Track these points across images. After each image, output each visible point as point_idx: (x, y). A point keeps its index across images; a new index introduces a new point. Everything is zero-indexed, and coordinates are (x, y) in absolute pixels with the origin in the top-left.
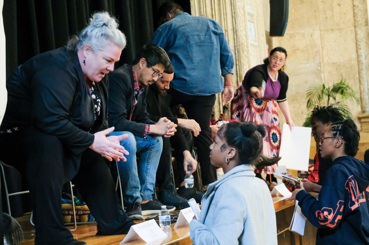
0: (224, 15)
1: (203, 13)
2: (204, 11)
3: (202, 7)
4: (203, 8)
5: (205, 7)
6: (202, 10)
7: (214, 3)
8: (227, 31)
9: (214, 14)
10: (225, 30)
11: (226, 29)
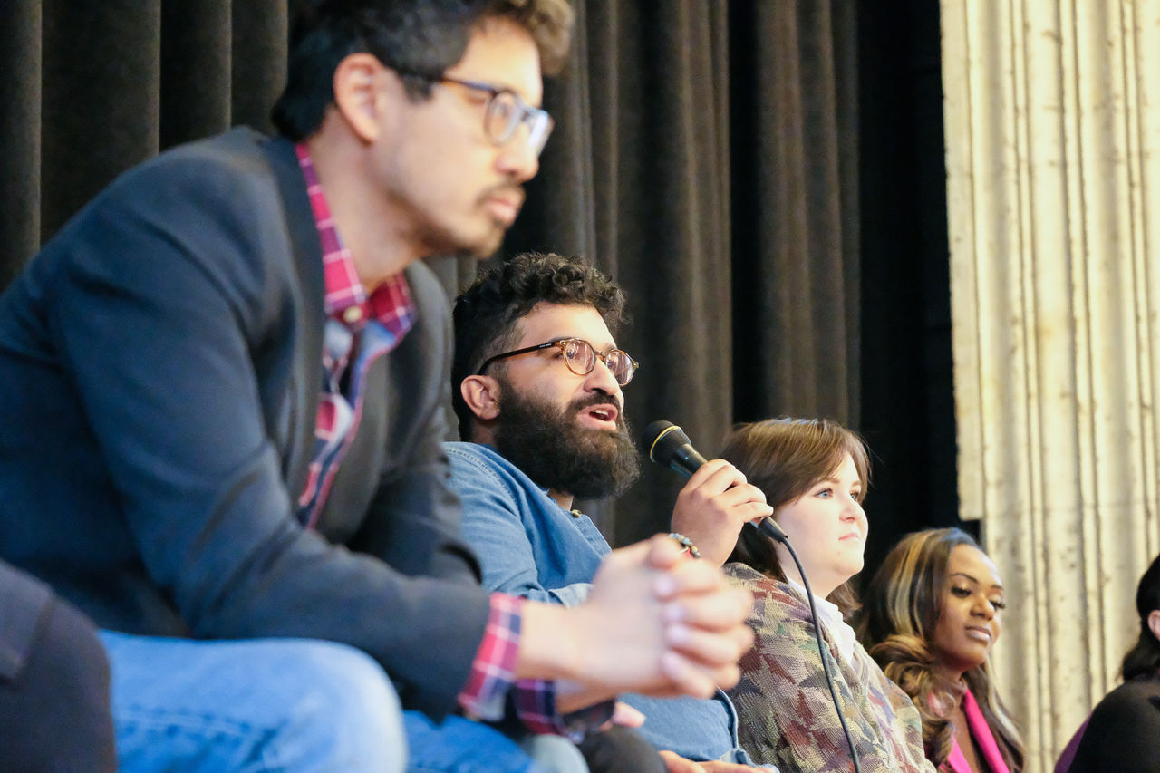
0: (1137, 319)
1: (1017, 310)
2: (1023, 299)
3: (1015, 274)
4: (1022, 281)
5: (1034, 276)
6: (1015, 292)
7: (1086, 254)
8: (1153, 409)
9: (1079, 312)
10: (1142, 405)
11: (1147, 400)
